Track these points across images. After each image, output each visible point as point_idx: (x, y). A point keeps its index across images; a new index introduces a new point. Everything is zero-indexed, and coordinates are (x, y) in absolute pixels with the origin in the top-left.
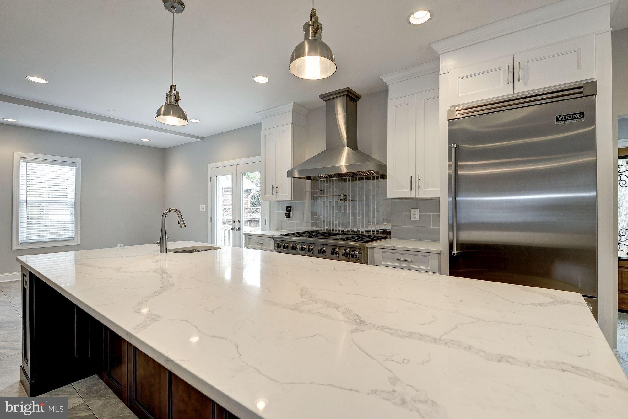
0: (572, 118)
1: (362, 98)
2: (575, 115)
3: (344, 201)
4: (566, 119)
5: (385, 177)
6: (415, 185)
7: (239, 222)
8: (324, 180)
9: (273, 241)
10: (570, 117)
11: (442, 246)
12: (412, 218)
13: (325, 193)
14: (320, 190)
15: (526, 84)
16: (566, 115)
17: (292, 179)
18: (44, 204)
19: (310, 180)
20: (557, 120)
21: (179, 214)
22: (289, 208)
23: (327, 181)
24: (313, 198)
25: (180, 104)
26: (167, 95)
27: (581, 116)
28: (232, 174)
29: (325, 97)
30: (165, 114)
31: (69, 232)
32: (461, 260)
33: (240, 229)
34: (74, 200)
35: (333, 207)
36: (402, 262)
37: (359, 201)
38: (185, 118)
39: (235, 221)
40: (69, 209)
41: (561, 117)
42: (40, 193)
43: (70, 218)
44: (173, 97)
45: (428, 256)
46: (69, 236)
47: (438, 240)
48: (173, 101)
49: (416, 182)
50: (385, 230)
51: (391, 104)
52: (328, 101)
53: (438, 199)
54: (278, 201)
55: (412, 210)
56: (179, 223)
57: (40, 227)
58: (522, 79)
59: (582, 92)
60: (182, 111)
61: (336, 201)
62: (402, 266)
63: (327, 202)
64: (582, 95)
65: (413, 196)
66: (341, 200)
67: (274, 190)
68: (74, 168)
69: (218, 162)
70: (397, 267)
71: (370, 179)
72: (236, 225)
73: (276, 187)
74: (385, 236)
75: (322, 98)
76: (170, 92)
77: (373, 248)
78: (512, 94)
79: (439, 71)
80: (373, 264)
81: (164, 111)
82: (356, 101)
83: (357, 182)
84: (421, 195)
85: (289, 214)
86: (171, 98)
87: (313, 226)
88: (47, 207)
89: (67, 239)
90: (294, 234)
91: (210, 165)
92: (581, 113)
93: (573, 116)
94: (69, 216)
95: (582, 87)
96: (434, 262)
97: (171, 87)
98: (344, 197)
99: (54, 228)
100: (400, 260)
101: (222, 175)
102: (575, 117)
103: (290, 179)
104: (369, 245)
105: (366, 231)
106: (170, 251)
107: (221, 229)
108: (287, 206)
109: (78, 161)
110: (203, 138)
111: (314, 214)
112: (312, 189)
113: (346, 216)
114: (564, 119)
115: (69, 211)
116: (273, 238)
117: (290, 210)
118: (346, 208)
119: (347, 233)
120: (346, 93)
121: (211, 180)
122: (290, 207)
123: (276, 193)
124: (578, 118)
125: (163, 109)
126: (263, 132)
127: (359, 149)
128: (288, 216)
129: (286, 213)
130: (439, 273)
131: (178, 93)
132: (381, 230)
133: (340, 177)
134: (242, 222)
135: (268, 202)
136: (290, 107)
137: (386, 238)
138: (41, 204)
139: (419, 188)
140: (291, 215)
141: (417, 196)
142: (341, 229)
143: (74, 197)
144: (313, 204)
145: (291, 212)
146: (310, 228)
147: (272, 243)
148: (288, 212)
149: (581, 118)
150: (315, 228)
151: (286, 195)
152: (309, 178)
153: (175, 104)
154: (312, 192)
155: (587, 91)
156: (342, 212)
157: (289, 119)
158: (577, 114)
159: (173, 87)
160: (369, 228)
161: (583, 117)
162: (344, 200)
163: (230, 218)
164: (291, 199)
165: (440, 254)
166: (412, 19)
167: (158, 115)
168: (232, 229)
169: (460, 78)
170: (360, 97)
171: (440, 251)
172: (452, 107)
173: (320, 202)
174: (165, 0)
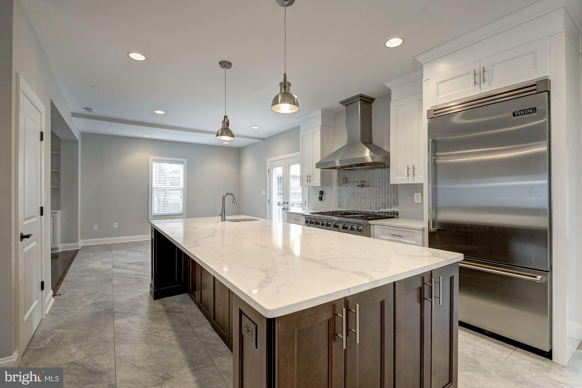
0: (526, 113)
1: (376, 100)
2: (529, 110)
4: (521, 114)
5: (388, 167)
6: (411, 172)
7: (288, 203)
8: (347, 170)
9: (304, 218)
10: (525, 112)
11: (424, 224)
12: (416, 201)
13: (348, 181)
14: (344, 178)
15: (490, 85)
16: (521, 111)
17: (321, 170)
18: (167, 190)
19: (337, 170)
20: (514, 115)
21: (233, 196)
22: (322, 193)
24: (339, 184)
25: (230, 127)
26: (222, 123)
27: (534, 111)
28: (282, 166)
29: (344, 103)
30: (221, 135)
31: (180, 209)
32: (437, 236)
33: (288, 209)
34: (183, 187)
35: (354, 192)
36: (394, 237)
37: (373, 186)
38: (232, 136)
39: (284, 203)
40: (180, 193)
41: (517, 112)
42: (165, 183)
43: (180, 199)
44: (225, 124)
45: (414, 232)
46: (180, 212)
47: (422, 219)
48: (225, 126)
49: (412, 170)
50: (394, 212)
51: (393, 105)
52: (347, 106)
53: (423, 184)
54: (314, 187)
55: (416, 194)
56: (233, 203)
57: (165, 206)
58: (487, 81)
59: (535, 90)
60: (230, 131)
61: (356, 187)
62: (395, 240)
63: (350, 187)
64: (535, 92)
65: (410, 182)
66: (359, 186)
67: (309, 178)
68: (183, 165)
69: (271, 157)
70: (391, 240)
72: (286, 206)
73: (310, 176)
75: (342, 104)
76: (224, 120)
77: (374, 225)
78: (479, 94)
79: (423, 78)
80: (374, 237)
81: (221, 133)
82: (371, 103)
83: (372, 170)
84: (415, 182)
86: (224, 124)
87: (339, 207)
88: (169, 192)
89: (179, 214)
91: (268, 160)
92: (534, 108)
93: (527, 111)
94: (180, 198)
95: (535, 86)
96: (419, 236)
97: (224, 117)
98: (363, 183)
99: (173, 206)
100: (394, 235)
101: (277, 167)
102: (529, 112)
103: (319, 169)
104: (370, 222)
105: (379, 212)
106: (227, 220)
107: (276, 209)
108: (320, 191)
109: (185, 160)
110: (264, 139)
111: (339, 198)
112: (338, 177)
113: (364, 199)
114: (519, 114)
115: (180, 195)
116: (303, 215)
117: (322, 195)
118: (363, 192)
119: (364, 213)
120: (359, 98)
121: (269, 171)
122: (322, 192)
123: (310, 180)
124: (531, 113)
125: (220, 131)
126: (301, 134)
127: (373, 143)
128: (321, 199)
129: (319, 197)
130: (423, 245)
131: (228, 121)
132: (390, 212)
135: (307, 188)
136: (319, 113)
137: (393, 217)
138: (165, 190)
139: (415, 175)
141: (413, 182)
142: (360, 210)
143: (183, 185)
144: (339, 189)
146: (337, 209)
147: (303, 220)
148: (321, 196)
149: (534, 112)
151: (317, 182)
152: (335, 168)
153: (226, 128)
154: (338, 180)
155: (540, 88)
156: (361, 196)
157: (318, 122)
158: (530, 109)
159: (226, 117)
160: (382, 210)
161: (536, 112)
162: (362, 186)
163: (281, 201)
164: (320, 186)
165: (423, 230)
166: (388, 44)
167: (217, 135)
168: (282, 209)
169: (438, 83)
170: (375, 99)
171: (423, 228)
172: (431, 107)
173: (344, 188)
174: (221, 63)
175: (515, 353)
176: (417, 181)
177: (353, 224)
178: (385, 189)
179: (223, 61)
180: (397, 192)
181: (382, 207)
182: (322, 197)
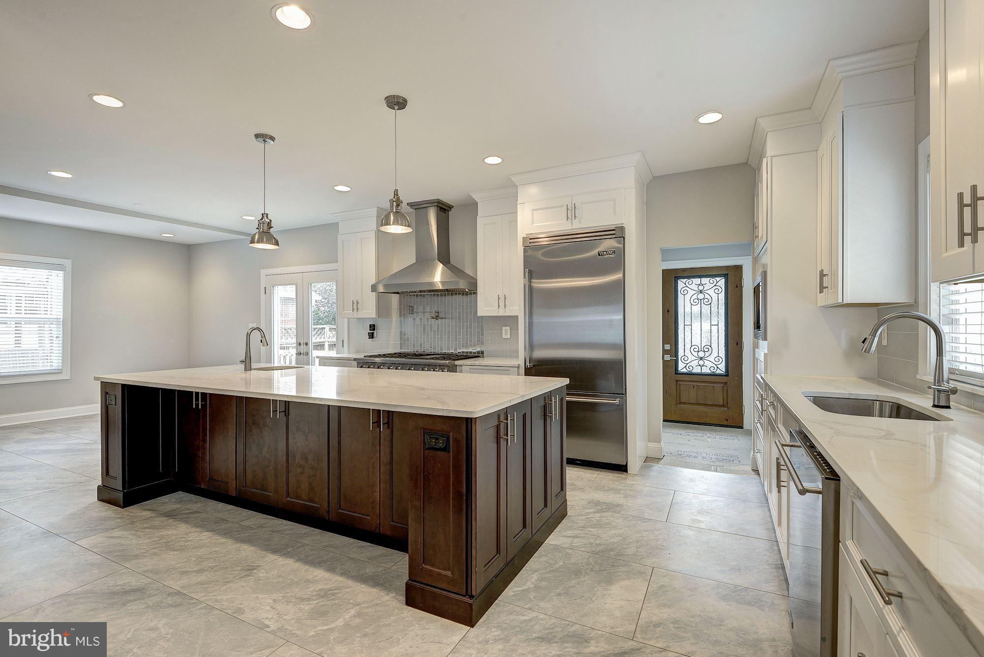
0: (608, 254)
3: (437, 319)
5: (475, 293)
6: (502, 303)
7: (307, 344)
8: (414, 295)
9: (355, 363)
11: (520, 361)
12: (504, 336)
13: (415, 310)
14: (409, 306)
15: (580, 222)
16: (604, 251)
17: (376, 294)
19: (398, 295)
20: (599, 254)
21: (262, 332)
22: (373, 327)
23: (417, 295)
24: (402, 314)
25: (272, 231)
26: (259, 223)
27: (614, 253)
28: (296, 284)
29: (414, 205)
30: (258, 241)
32: (534, 372)
33: (307, 354)
34: (61, 317)
35: (424, 326)
37: (452, 318)
38: (277, 243)
39: (300, 344)
41: (602, 252)
44: (265, 225)
45: (509, 370)
46: (54, 368)
47: (518, 357)
48: (265, 228)
49: (503, 300)
50: (479, 352)
51: (480, 222)
52: (416, 210)
53: (517, 317)
54: (359, 319)
55: (504, 328)
56: (261, 342)
58: (577, 217)
59: (614, 234)
60: (274, 237)
61: (428, 319)
63: (418, 319)
64: (614, 236)
65: (501, 314)
66: (433, 318)
67: (355, 305)
68: (62, 272)
69: (276, 268)
71: (463, 294)
72: (303, 349)
73: (357, 303)
74: (478, 355)
75: (411, 206)
76: (263, 220)
77: (461, 366)
78: (571, 229)
79: (518, 200)
81: (258, 238)
82: (448, 211)
83: (450, 298)
84: (507, 314)
85: (373, 334)
86: (263, 226)
87: (401, 347)
90: (379, 356)
91: (264, 272)
92: (613, 250)
93: (608, 252)
95: (614, 230)
97: (263, 215)
98: (436, 314)
101: (283, 285)
103: (374, 293)
104: (457, 363)
106: (254, 369)
108: (370, 325)
109: (68, 263)
111: (402, 334)
112: (400, 304)
113: (438, 335)
114: (603, 254)
116: (355, 359)
117: (374, 330)
118: (438, 325)
120: (436, 204)
121: (265, 291)
122: (374, 325)
123: (357, 309)
124: (611, 254)
127: (451, 263)
128: (371, 336)
129: (368, 333)
131: (271, 221)
133: (432, 292)
134: (310, 345)
135: (346, 320)
136: (374, 211)
137: (478, 357)
139: (506, 307)
140: (375, 335)
141: (504, 315)
143: (61, 314)
144: (401, 321)
145: (375, 332)
146: (398, 351)
148: (371, 331)
150: (403, 351)
151: (370, 311)
152: (398, 293)
153: (267, 232)
154: (400, 308)
155: (617, 234)
156: (435, 331)
157: (372, 225)
158: (610, 250)
159: (265, 215)
163: (293, 341)
164: (375, 317)
165: (518, 367)
166: (486, 160)
167: (252, 242)
168: (297, 354)
169: (534, 210)
170: (453, 207)
171: (519, 365)
172: (526, 234)
173: (409, 320)
174: (255, 135)
175: (601, 473)
176: (508, 313)
177: (424, 366)
178: (467, 322)
179: (263, 134)
180: (482, 326)
181: (463, 346)
182: (373, 333)
